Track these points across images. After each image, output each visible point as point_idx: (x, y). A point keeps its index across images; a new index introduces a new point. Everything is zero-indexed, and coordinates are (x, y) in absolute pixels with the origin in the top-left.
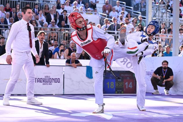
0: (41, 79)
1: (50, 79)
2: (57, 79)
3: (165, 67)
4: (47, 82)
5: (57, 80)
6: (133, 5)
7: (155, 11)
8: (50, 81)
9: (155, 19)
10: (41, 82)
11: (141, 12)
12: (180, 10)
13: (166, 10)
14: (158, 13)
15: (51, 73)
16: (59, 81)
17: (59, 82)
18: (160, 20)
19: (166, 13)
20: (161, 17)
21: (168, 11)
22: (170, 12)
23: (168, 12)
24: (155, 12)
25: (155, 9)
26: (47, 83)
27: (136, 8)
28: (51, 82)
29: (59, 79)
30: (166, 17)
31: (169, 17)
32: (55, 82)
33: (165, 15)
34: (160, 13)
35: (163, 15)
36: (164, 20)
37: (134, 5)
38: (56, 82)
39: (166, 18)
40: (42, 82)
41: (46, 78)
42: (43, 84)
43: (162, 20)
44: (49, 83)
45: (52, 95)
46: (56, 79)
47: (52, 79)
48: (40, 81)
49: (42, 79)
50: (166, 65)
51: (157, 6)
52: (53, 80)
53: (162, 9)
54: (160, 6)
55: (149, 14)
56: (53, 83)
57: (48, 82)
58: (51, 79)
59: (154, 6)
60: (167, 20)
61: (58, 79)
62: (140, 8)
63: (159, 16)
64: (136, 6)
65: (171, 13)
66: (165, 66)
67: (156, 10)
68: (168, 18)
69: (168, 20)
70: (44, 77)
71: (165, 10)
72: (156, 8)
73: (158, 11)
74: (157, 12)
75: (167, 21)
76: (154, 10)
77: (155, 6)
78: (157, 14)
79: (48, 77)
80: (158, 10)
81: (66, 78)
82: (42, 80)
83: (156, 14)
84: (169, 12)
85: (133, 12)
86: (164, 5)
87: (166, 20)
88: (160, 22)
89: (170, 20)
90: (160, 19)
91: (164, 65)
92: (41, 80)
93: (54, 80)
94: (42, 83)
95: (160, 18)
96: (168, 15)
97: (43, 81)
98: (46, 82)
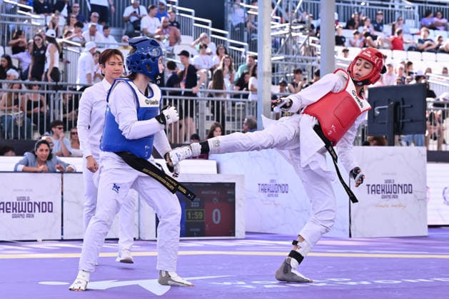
0: (8, 205)
1: (29, 203)
2: (45, 203)
4: (22, 211)
5: (46, 207)
6: (230, 26)
8: (30, 210)
10: (7, 212)
11: (248, 42)
13: (308, 38)
15: (31, 190)
16: (50, 210)
17: (52, 211)
22: (317, 42)
26: (22, 213)
27: (238, 33)
28: (31, 212)
29: (50, 205)
32: (43, 212)
37: (232, 25)
38: (44, 210)
40: (11, 210)
41: (21, 202)
42: (14, 217)
44: (27, 213)
45: (36, 241)
46: (43, 203)
47: (35, 203)
48: (7, 209)
49: (10, 203)
52: (36, 206)
54: (293, 27)
55: (265, 46)
56: (37, 214)
57: (25, 212)
58: (31, 203)
61: (49, 203)
62: (246, 34)
64: (237, 29)
67: (284, 38)
70: (15, 200)
71: (305, 37)
77: (282, 28)
79: (24, 198)
80: (288, 37)
81: (68, 201)
82: (11, 208)
84: (315, 42)
85: (228, 44)
86: (302, 27)
92: (8, 207)
93: (39, 206)
94: (12, 213)
97: (13, 209)
98: (19, 212)
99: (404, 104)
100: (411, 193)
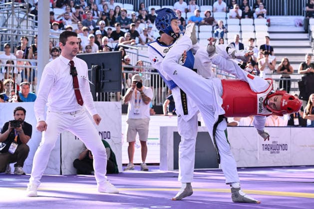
3: (20, 119)
7: (6, 15)
9: (6, 31)
12: (52, 14)
13: (27, 14)
14: (10, 19)
18: (16, 33)
19: (27, 20)
20: (17, 27)
21: (30, 16)
22: (34, 18)
23: (30, 19)
24: (6, 18)
25: (6, 12)
30: (27, 26)
31: (32, 27)
33: (24, 23)
34: (15, 19)
35: (22, 24)
36: (23, 33)
39: (27, 28)
43: (20, 33)
50: (22, 115)
51: (9, 5)
53: (19, 13)
54: (15, 6)
59: (4, 6)
60: (28, 32)
63: (13, 25)
65: (36, 19)
66: (20, 116)
67: (8, 14)
68: (30, 29)
69: (30, 33)
71: (25, 13)
72: (8, 11)
73: (11, 16)
74: (8, 17)
75: (28, 35)
76: (4, 13)
77: (6, 5)
78: (10, 22)
80: (11, 13)
83: (7, 21)
84: (32, 18)
86: (21, 5)
87: (26, 32)
88: (15, 37)
89: (33, 34)
90: (15, 31)
91: (18, 115)
95: (15, 28)
96: (30, 23)
99: (104, 68)
100: (110, 138)
